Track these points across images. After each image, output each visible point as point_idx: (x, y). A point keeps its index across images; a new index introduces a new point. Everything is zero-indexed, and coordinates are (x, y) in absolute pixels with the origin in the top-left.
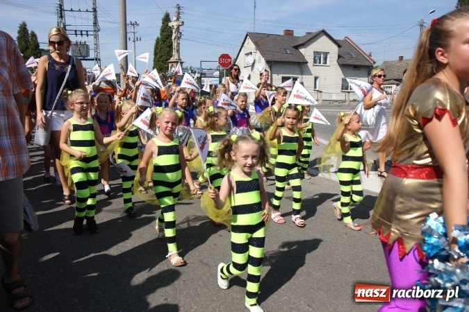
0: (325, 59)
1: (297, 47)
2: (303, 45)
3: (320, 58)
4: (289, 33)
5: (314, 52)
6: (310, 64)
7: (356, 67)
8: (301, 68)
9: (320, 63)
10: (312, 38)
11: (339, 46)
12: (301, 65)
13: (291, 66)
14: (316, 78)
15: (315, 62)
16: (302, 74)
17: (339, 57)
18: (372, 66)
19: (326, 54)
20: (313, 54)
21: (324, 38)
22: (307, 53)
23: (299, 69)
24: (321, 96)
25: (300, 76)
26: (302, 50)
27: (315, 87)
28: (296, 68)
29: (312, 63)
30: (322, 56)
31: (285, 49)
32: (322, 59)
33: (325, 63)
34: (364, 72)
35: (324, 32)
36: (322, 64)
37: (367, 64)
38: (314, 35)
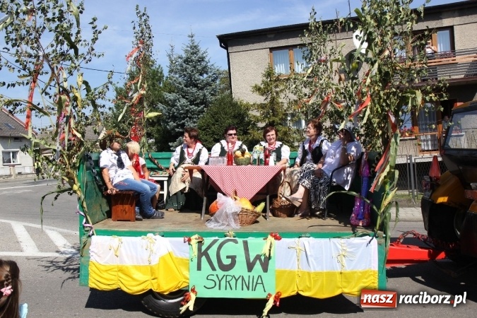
7: (16, 138)
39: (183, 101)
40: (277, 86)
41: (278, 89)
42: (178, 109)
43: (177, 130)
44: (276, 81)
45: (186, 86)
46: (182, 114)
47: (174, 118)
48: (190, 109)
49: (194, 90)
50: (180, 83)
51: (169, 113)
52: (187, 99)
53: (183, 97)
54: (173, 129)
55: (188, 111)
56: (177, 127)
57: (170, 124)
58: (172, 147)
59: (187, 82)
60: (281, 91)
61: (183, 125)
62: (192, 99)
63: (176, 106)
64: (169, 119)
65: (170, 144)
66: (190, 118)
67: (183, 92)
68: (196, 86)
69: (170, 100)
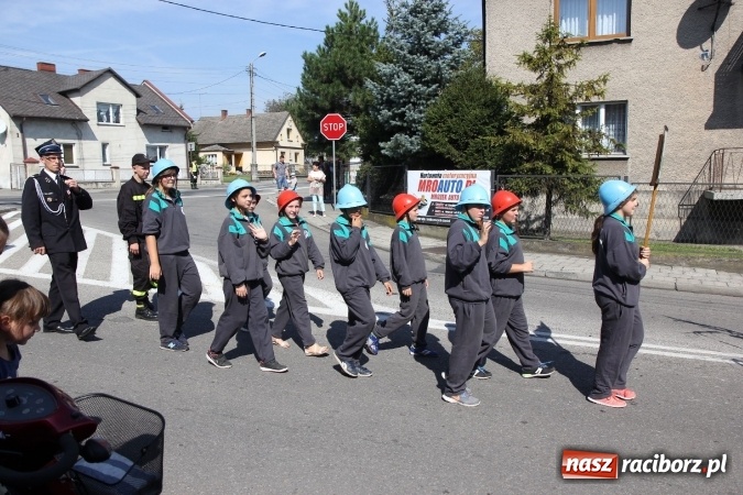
0: (117, 114)
1: (66, 94)
2: (77, 91)
3: (108, 112)
4: (47, 68)
5: (98, 104)
6: (93, 122)
7: (165, 128)
8: (77, 128)
9: (108, 120)
10: (92, 80)
11: (138, 96)
12: (77, 124)
13: (60, 126)
14: (104, 146)
15: (100, 119)
16: (80, 138)
17: (139, 111)
18: (190, 128)
19: (117, 108)
20: (95, 105)
21: (111, 81)
22: (86, 104)
23: (74, 131)
24: (118, 175)
25: (76, 141)
26: (76, 100)
27: (104, 160)
28: (68, 127)
29: (96, 121)
30: (111, 109)
31: (45, 96)
32: (111, 114)
33: (117, 121)
34: (179, 135)
35: (110, 72)
36: (111, 123)
37: (182, 123)
38: (95, 75)
39: (405, 77)
40: (559, 57)
41: (561, 62)
42: (396, 90)
43: (393, 123)
44: (558, 47)
45: (411, 52)
46: (402, 97)
47: (389, 104)
48: (415, 89)
49: (423, 59)
50: (401, 48)
51: (382, 96)
52: (411, 73)
53: (406, 70)
54: (387, 122)
55: (411, 93)
56: (393, 118)
57: (383, 112)
58: (384, 148)
59: (413, 47)
60: (568, 64)
61: (402, 116)
62: (419, 73)
63: (393, 84)
64: (381, 104)
65: (381, 145)
66: (414, 104)
67: (406, 62)
68: (426, 52)
69: (385, 75)
